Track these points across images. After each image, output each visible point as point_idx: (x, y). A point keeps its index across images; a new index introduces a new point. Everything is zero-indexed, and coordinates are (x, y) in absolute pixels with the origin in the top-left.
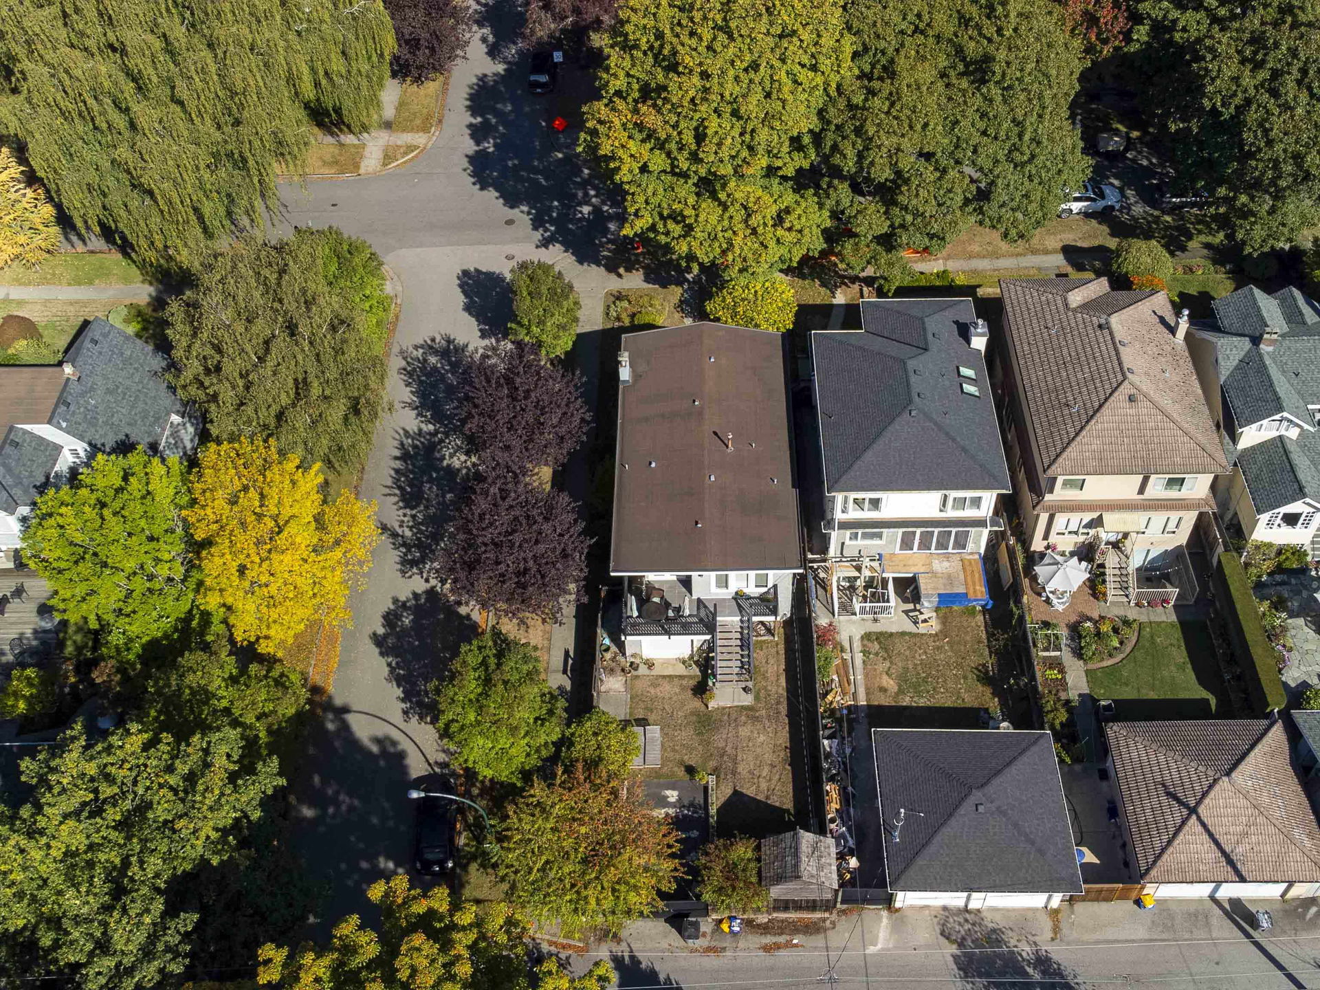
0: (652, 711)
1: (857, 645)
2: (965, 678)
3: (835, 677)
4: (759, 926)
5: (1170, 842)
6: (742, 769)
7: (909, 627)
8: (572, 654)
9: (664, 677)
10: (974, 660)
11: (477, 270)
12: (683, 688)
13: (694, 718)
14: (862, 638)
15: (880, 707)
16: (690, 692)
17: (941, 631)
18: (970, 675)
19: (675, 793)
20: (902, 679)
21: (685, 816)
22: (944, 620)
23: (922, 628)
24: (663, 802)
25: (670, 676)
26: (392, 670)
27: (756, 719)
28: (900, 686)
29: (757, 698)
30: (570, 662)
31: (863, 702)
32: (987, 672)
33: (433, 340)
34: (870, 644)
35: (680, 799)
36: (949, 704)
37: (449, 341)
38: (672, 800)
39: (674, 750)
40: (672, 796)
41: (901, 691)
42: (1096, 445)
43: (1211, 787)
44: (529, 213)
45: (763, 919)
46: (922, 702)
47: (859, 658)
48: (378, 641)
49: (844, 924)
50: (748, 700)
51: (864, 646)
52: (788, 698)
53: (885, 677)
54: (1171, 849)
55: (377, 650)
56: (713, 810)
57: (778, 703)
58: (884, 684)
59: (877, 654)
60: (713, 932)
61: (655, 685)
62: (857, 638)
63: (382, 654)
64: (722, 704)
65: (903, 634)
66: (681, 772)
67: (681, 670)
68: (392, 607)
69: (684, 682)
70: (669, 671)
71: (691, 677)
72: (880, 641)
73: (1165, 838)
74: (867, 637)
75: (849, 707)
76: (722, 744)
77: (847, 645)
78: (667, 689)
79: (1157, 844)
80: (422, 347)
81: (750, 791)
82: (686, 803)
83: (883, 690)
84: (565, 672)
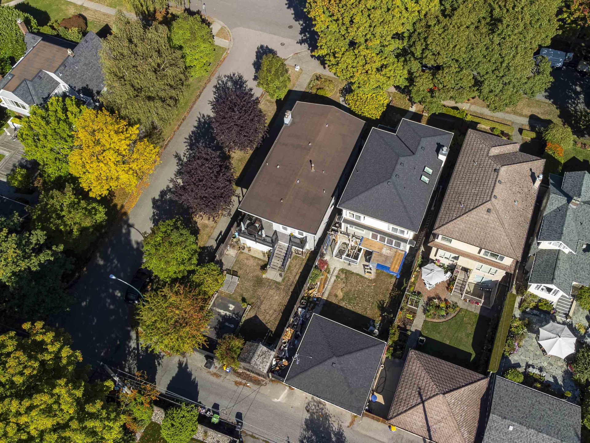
0: (241, 269)
1: (336, 273)
2: (373, 303)
3: (319, 283)
4: (238, 373)
5: (406, 411)
6: (263, 307)
7: (361, 272)
8: (222, 234)
9: (253, 257)
10: (381, 297)
11: (267, 47)
12: (258, 264)
13: (256, 279)
14: (340, 270)
15: (331, 303)
16: (260, 267)
17: (374, 279)
18: (375, 303)
19: (233, 307)
20: (346, 294)
21: (232, 317)
22: (378, 275)
23: (367, 275)
24: (226, 308)
25: (255, 258)
26: (154, 216)
27: (279, 289)
28: (344, 296)
29: (283, 280)
30: (221, 237)
31: (325, 298)
32: (384, 304)
33: (234, 75)
34: (341, 274)
35: (234, 310)
36: (360, 312)
37: (240, 77)
38: (231, 309)
39: (241, 289)
40: (232, 307)
41: (343, 299)
42: (462, 226)
43: (434, 396)
44: (302, 25)
45: (240, 371)
46: (349, 307)
47: (333, 278)
48: (154, 201)
49: (270, 385)
50: (279, 279)
51: (339, 274)
52: (296, 285)
53: (340, 291)
54: (404, 414)
55: (152, 205)
56: (243, 320)
57: (291, 285)
58: (338, 294)
59: (342, 279)
60: (220, 368)
61: (247, 259)
62: (337, 269)
63: (153, 207)
64: (268, 277)
65: (358, 275)
66: (240, 299)
67: (261, 256)
68: (165, 189)
69: (260, 262)
70: (256, 255)
71: (263, 261)
72: (346, 273)
73: (405, 408)
74: (342, 270)
75: (318, 298)
76: (260, 294)
77: (332, 270)
78: (251, 262)
79: (401, 410)
80: (228, 77)
81: (261, 318)
82: (236, 312)
83: (336, 296)
84: (216, 240)
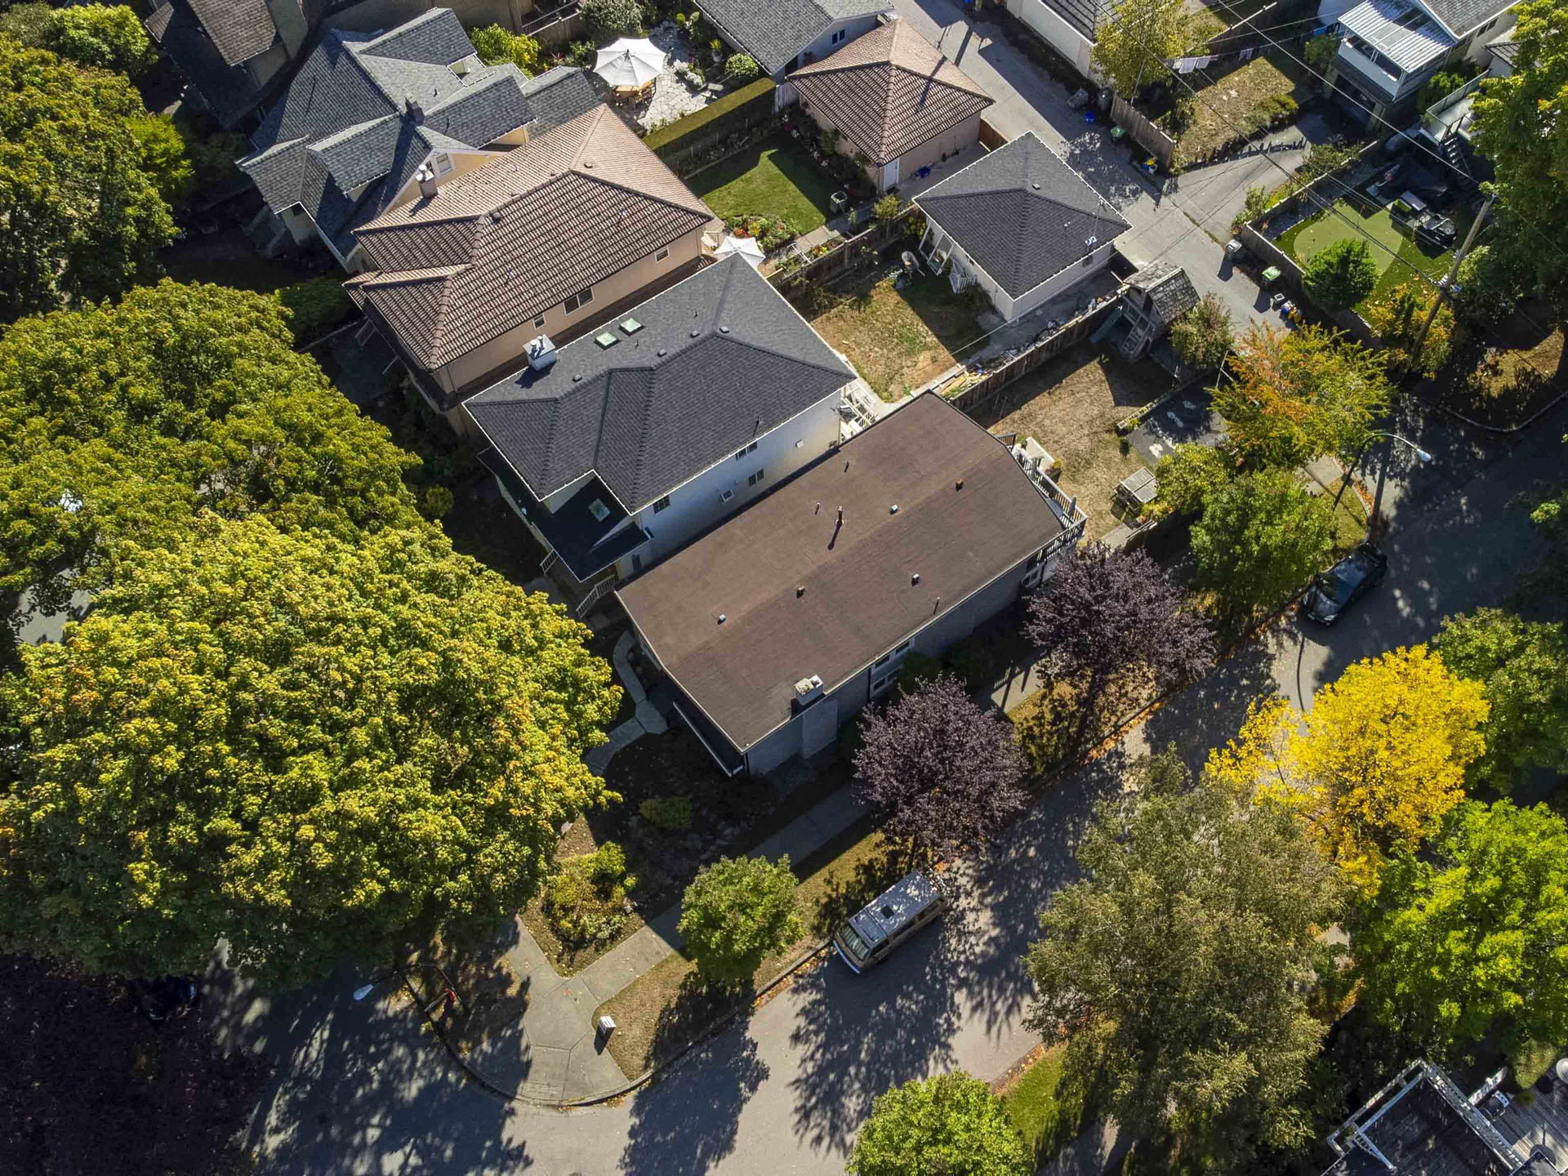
0: (1100, 513)
2: (874, 312)
10: (849, 313)
13: (1078, 477)
18: (868, 310)
19: (1152, 448)
20: (910, 353)
27: (1041, 425)
28: (920, 352)
32: (855, 301)
34: (896, 393)
36: (909, 311)
37: (805, 1113)
39: (1119, 471)
41: (926, 347)
46: (923, 328)
47: (917, 392)
50: (1031, 443)
51: (901, 397)
52: (1003, 417)
53: (920, 365)
56: (1145, 409)
57: (1014, 420)
58: (928, 360)
62: (897, 405)
66: (1132, 455)
72: (885, 389)
74: (889, 399)
76: (1086, 440)
79: (964, 98)
80: (841, 1142)
82: (1153, 437)
